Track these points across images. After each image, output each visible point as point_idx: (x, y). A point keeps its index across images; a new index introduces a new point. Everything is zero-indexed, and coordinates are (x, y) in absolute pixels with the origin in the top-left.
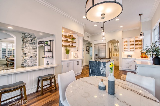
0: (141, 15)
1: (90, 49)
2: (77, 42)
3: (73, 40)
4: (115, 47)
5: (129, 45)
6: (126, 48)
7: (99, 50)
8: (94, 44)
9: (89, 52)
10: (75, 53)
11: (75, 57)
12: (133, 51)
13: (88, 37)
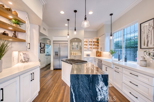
0: (111, 15)
1: (46, 47)
2: (28, 32)
3: (18, 24)
4: (72, 46)
5: (88, 45)
6: (86, 48)
7: (59, 48)
8: (54, 41)
9: (44, 50)
10: (21, 54)
11: (23, 62)
12: (91, 50)
13: (44, 29)
